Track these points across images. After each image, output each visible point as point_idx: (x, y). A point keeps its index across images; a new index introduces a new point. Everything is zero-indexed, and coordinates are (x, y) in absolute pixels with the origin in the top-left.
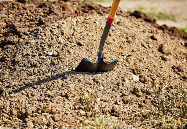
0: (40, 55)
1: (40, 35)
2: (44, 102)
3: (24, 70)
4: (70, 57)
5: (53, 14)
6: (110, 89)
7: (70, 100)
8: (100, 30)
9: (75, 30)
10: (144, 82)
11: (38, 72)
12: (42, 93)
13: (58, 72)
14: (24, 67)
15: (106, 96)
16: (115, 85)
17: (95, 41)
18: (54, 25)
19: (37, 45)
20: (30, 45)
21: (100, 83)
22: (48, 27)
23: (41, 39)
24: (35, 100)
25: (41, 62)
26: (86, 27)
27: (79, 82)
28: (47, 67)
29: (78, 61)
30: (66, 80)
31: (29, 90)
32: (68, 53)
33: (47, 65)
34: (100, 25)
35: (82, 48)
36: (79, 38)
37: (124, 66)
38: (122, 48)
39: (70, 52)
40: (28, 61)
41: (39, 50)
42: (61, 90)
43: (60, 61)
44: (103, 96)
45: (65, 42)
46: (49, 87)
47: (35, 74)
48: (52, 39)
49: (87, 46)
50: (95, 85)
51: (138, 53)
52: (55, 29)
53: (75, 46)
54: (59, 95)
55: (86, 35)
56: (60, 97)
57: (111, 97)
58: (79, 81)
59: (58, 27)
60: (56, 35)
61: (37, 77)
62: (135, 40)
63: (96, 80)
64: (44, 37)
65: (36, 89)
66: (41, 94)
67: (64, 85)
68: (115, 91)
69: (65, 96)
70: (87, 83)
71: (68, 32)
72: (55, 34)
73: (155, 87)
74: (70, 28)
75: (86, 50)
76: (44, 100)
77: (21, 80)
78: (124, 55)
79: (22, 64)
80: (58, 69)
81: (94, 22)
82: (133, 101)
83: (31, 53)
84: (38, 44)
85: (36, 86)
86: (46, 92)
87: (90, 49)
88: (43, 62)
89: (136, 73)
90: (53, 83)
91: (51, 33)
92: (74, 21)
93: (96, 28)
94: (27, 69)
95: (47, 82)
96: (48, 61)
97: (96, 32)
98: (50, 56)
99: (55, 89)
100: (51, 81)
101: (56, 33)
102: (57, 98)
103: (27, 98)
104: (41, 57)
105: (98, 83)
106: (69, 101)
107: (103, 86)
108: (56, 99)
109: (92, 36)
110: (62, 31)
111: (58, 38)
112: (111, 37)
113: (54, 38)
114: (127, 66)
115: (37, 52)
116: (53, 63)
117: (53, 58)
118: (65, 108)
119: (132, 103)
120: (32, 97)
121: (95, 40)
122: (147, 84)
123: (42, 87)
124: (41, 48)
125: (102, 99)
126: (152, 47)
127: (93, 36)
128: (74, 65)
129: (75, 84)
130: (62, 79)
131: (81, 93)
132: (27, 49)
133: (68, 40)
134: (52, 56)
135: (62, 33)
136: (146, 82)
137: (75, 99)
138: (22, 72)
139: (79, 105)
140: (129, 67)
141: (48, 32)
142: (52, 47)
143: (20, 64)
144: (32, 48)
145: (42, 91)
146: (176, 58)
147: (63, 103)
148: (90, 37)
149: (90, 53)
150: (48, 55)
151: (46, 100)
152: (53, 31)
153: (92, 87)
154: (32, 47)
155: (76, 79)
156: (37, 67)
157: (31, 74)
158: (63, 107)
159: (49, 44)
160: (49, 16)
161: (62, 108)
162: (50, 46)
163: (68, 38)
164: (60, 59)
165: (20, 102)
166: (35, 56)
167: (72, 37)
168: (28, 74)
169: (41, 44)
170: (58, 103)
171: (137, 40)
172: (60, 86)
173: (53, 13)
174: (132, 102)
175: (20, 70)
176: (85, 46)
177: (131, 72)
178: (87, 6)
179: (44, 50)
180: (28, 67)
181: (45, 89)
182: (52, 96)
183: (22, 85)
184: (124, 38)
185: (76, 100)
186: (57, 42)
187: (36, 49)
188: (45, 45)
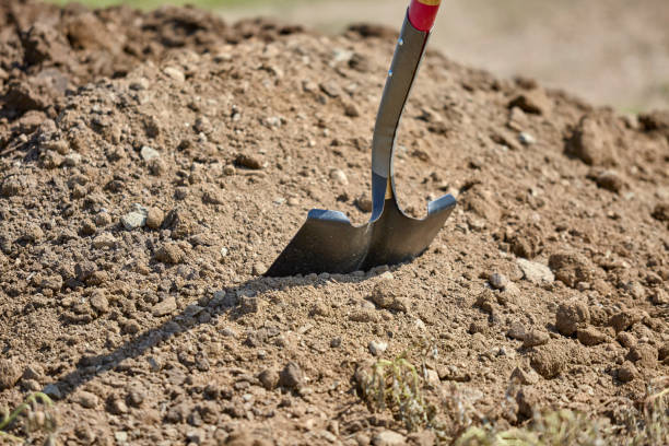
0: (86, 232)
1: (54, 148)
2: (198, 421)
3: (42, 306)
4: (224, 222)
5: (50, 66)
6: (460, 329)
7: (311, 399)
8: (303, 96)
9: (196, 110)
10: (576, 282)
11: (111, 302)
12: (168, 386)
13: (201, 291)
14: (33, 293)
15: (455, 357)
16: (470, 312)
17: (305, 144)
18: (99, 101)
19: (55, 195)
20: (19, 199)
21: (408, 308)
22: (73, 112)
23: (60, 167)
24: (155, 421)
25: (103, 261)
26: (242, 92)
27: (317, 317)
28: (143, 278)
29: (266, 233)
30: (252, 320)
31: (105, 383)
32: (209, 208)
33: (138, 270)
34: (293, 78)
35: (262, 177)
36: (230, 137)
37: (468, 232)
38: (424, 160)
39: (216, 202)
40: (45, 267)
41: (72, 213)
42: (250, 361)
43: (190, 246)
44: (445, 360)
45: (178, 163)
46: (191, 359)
47: (100, 312)
48: (114, 158)
49: (279, 167)
50: (387, 319)
51: (496, 170)
52: (109, 113)
53: (227, 173)
54: (252, 384)
55: (254, 122)
56: (261, 391)
57: (482, 360)
58: (314, 312)
59: (121, 106)
60: (122, 139)
61: (116, 323)
62: (460, 122)
63: (388, 300)
64: (75, 157)
65: (138, 373)
66: (166, 392)
67: (254, 340)
68: (481, 331)
69: (278, 385)
70: (352, 319)
71: (170, 123)
72: (118, 135)
73: (634, 298)
74: (174, 105)
75: (282, 183)
76: (196, 413)
77: (45, 348)
78: (444, 184)
79: (22, 284)
80: (197, 276)
81: (262, 68)
82: (579, 363)
83: (40, 232)
84: (58, 190)
85: (129, 362)
86: (188, 381)
87: (295, 178)
88: (114, 260)
89: (528, 250)
90: (202, 340)
91: (99, 137)
92: (177, 73)
93: (280, 89)
94: (53, 300)
95: (173, 337)
96: (134, 253)
97: (288, 106)
98: (134, 229)
99: (221, 360)
100: (190, 331)
101: (120, 130)
102: (248, 397)
103: (115, 418)
104: (97, 240)
105: (399, 310)
106: (307, 401)
107: (424, 320)
108: (245, 401)
109: (279, 123)
110: (143, 121)
111: (138, 150)
112: (358, 120)
113: (121, 152)
114: (479, 230)
115: (64, 222)
116: (161, 259)
117: (151, 236)
118: (306, 430)
119: (579, 371)
120: (134, 410)
121: (301, 141)
122: (591, 289)
123: (160, 361)
124: (75, 204)
125: (445, 371)
126: (539, 144)
127: (284, 122)
128: (255, 255)
129: (303, 329)
130: (233, 318)
131: (345, 362)
132: (12, 220)
133: (188, 153)
134: (143, 228)
135: (145, 127)
136: (586, 285)
137: (329, 392)
138: (34, 315)
139: (361, 412)
140: (488, 233)
141: (86, 134)
142: (125, 193)
143: (11, 282)
144: (35, 211)
145: (166, 380)
146: (642, 179)
147: (289, 415)
148: (274, 128)
149: (305, 194)
150: (121, 227)
151: (204, 413)
152: (105, 123)
153: (381, 332)
154: (31, 206)
155: (295, 305)
156: (99, 284)
157: (80, 316)
158: (297, 428)
159: (106, 180)
160: (35, 76)
161: (294, 433)
162: (115, 191)
163: (183, 147)
164: (185, 234)
165: (88, 438)
166: (63, 240)
167: (199, 140)
168: (66, 322)
169: (71, 188)
170: (267, 417)
171: (467, 120)
172: (236, 346)
173: (46, 63)
174: (577, 366)
175: (20, 308)
176: (268, 170)
177: (504, 250)
178: (166, 22)
179: (97, 210)
180: (55, 290)
181: (176, 370)
182: (223, 393)
183: (61, 367)
184: (412, 120)
185: (335, 394)
186: (141, 170)
187: (56, 211)
188: (90, 190)
